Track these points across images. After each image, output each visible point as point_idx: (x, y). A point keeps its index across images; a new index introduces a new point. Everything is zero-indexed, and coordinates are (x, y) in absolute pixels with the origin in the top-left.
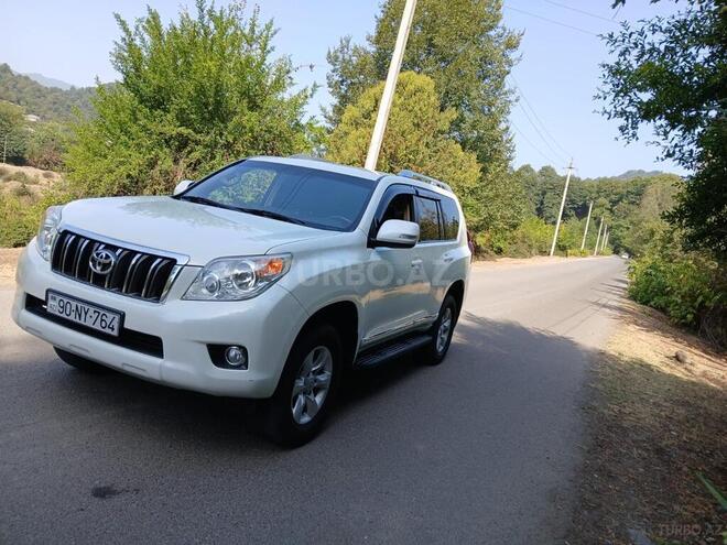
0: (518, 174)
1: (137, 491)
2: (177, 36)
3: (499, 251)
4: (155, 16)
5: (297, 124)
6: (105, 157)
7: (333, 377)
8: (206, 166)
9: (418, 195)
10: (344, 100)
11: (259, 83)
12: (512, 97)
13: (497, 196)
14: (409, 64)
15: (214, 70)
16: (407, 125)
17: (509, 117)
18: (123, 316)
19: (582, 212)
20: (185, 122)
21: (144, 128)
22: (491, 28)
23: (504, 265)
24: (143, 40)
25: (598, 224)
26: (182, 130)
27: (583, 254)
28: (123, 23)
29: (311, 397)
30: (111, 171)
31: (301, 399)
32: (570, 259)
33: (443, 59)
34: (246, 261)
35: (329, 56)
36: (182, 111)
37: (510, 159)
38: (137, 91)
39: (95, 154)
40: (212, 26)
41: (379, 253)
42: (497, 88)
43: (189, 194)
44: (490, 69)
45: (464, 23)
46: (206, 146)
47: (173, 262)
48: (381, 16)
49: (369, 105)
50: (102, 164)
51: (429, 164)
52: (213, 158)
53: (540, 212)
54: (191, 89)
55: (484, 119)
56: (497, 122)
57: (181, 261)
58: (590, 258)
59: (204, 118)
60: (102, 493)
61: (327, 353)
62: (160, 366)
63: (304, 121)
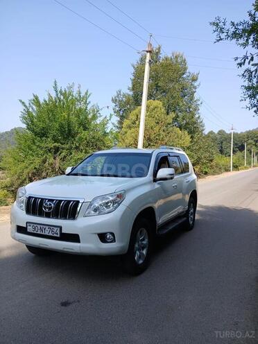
0: (208, 136)
1: (79, 301)
2: (47, 105)
3: (206, 173)
4: (36, 98)
5: (105, 133)
6: (23, 161)
7: (149, 242)
8: (68, 158)
9: (169, 156)
10: (122, 117)
11: (86, 118)
12: (199, 103)
13: (200, 148)
14: (150, 96)
15: (66, 116)
16: (153, 124)
17: (199, 111)
18: (61, 228)
19: (242, 148)
20: (56, 141)
21: (38, 146)
22: (184, 74)
23: (210, 179)
24: (33, 108)
25: (251, 152)
26: (56, 144)
27: (246, 168)
28: (23, 103)
29: (141, 251)
30: (27, 168)
31: (138, 252)
32: (240, 172)
33: (164, 92)
34: (107, 196)
35: (113, 100)
36: (54, 136)
37: (203, 130)
38: (33, 131)
39: (18, 161)
40: (62, 97)
41: (159, 184)
42: (191, 100)
43: (73, 173)
44: (186, 92)
45: (171, 74)
46: (67, 149)
47: (78, 202)
48: (133, 78)
49: (134, 118)
50: (23, 165)
51: (166, 139)
52: (71, 154)
53: (221, 152)
54: (57, 126)
55: (188, 115)
56: (194, 115)
57: (81, 201)
58: (250, 169)
59: (64, 138)
60: (65, 304)
61: (145, 231)
62: (80, 247)
63: (108, 131)
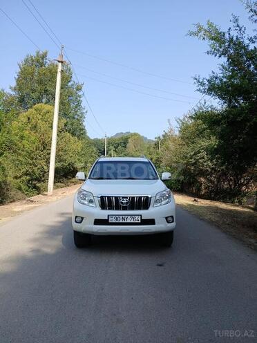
12: (84, 111)
17: (85, 119)
18: (141, 216)
62: (155, 228)
